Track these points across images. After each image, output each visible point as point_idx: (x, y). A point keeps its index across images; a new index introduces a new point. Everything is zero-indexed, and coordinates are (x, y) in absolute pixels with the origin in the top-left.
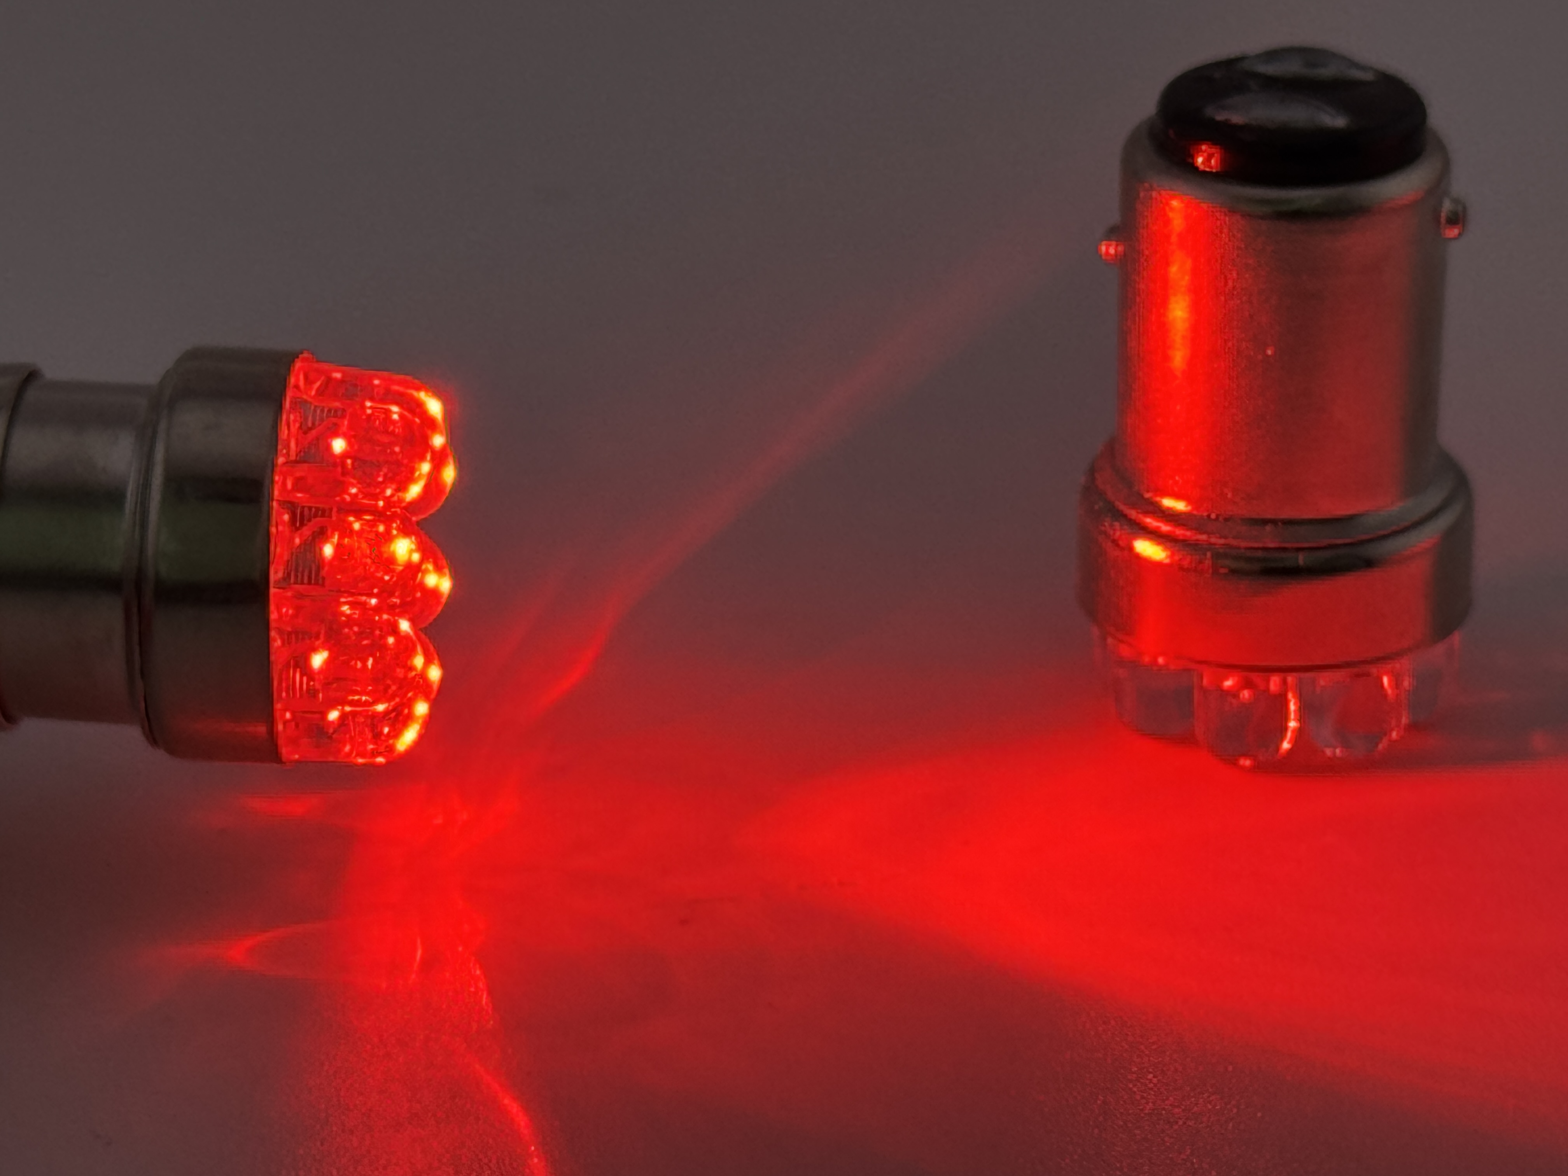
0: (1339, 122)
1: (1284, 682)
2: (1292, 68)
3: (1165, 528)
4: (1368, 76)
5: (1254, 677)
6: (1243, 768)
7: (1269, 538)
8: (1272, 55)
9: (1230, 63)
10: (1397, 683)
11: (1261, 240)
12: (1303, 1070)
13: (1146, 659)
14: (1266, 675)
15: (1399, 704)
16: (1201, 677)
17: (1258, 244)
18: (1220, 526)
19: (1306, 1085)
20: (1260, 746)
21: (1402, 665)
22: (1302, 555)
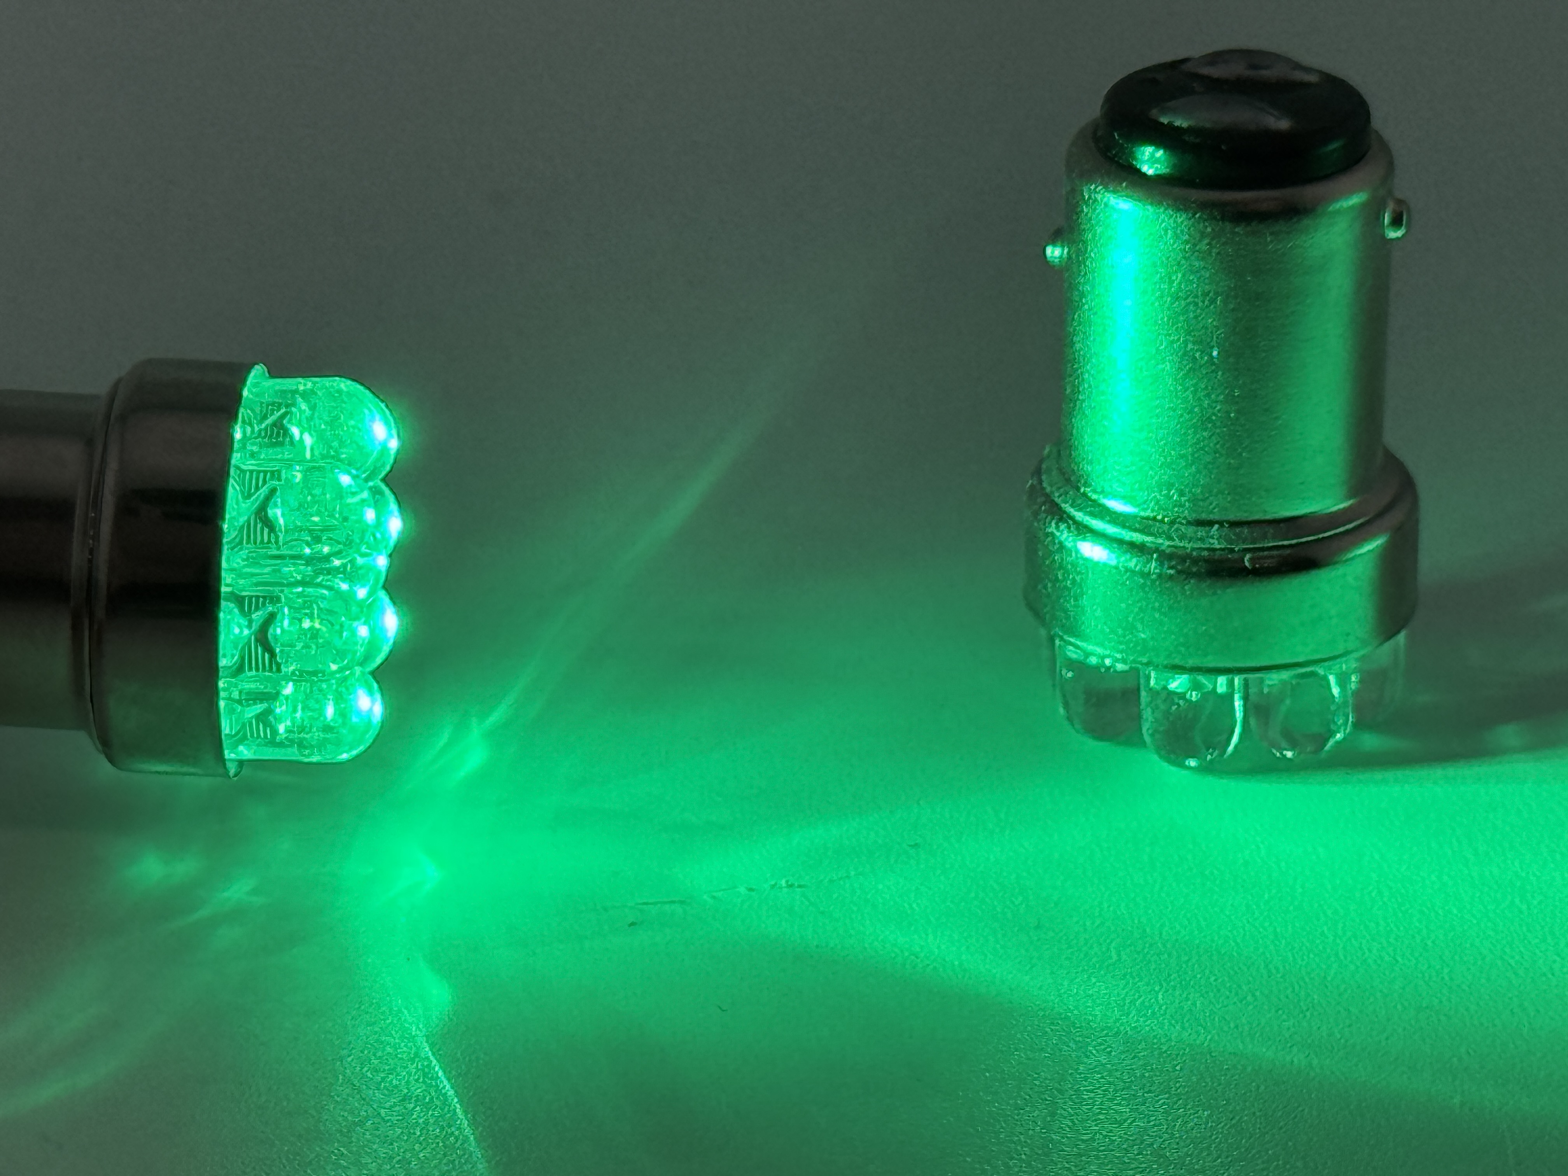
0: (1284, 124)
1: (1231, 684)
2: (1235, 69)
3: (1112, 530)
4: (1313, 78)
5: (1202, 679)
6: (1189, 768)
7: (1215, 540)
8: (1215, 58)
9: (1174, 65)
10: (1343, 681)
11: (1206, 241)
12: (1249, 1069)
13: (1093, 660)
14: (1213, 676)
15: (1345, 703)
16: (1148, 678)
17: (1203, 246)
18: (1166, 527)
19: (1254, 1084)
20: (1209, 746)
21: (1349, 664)
22: (1248, 557)
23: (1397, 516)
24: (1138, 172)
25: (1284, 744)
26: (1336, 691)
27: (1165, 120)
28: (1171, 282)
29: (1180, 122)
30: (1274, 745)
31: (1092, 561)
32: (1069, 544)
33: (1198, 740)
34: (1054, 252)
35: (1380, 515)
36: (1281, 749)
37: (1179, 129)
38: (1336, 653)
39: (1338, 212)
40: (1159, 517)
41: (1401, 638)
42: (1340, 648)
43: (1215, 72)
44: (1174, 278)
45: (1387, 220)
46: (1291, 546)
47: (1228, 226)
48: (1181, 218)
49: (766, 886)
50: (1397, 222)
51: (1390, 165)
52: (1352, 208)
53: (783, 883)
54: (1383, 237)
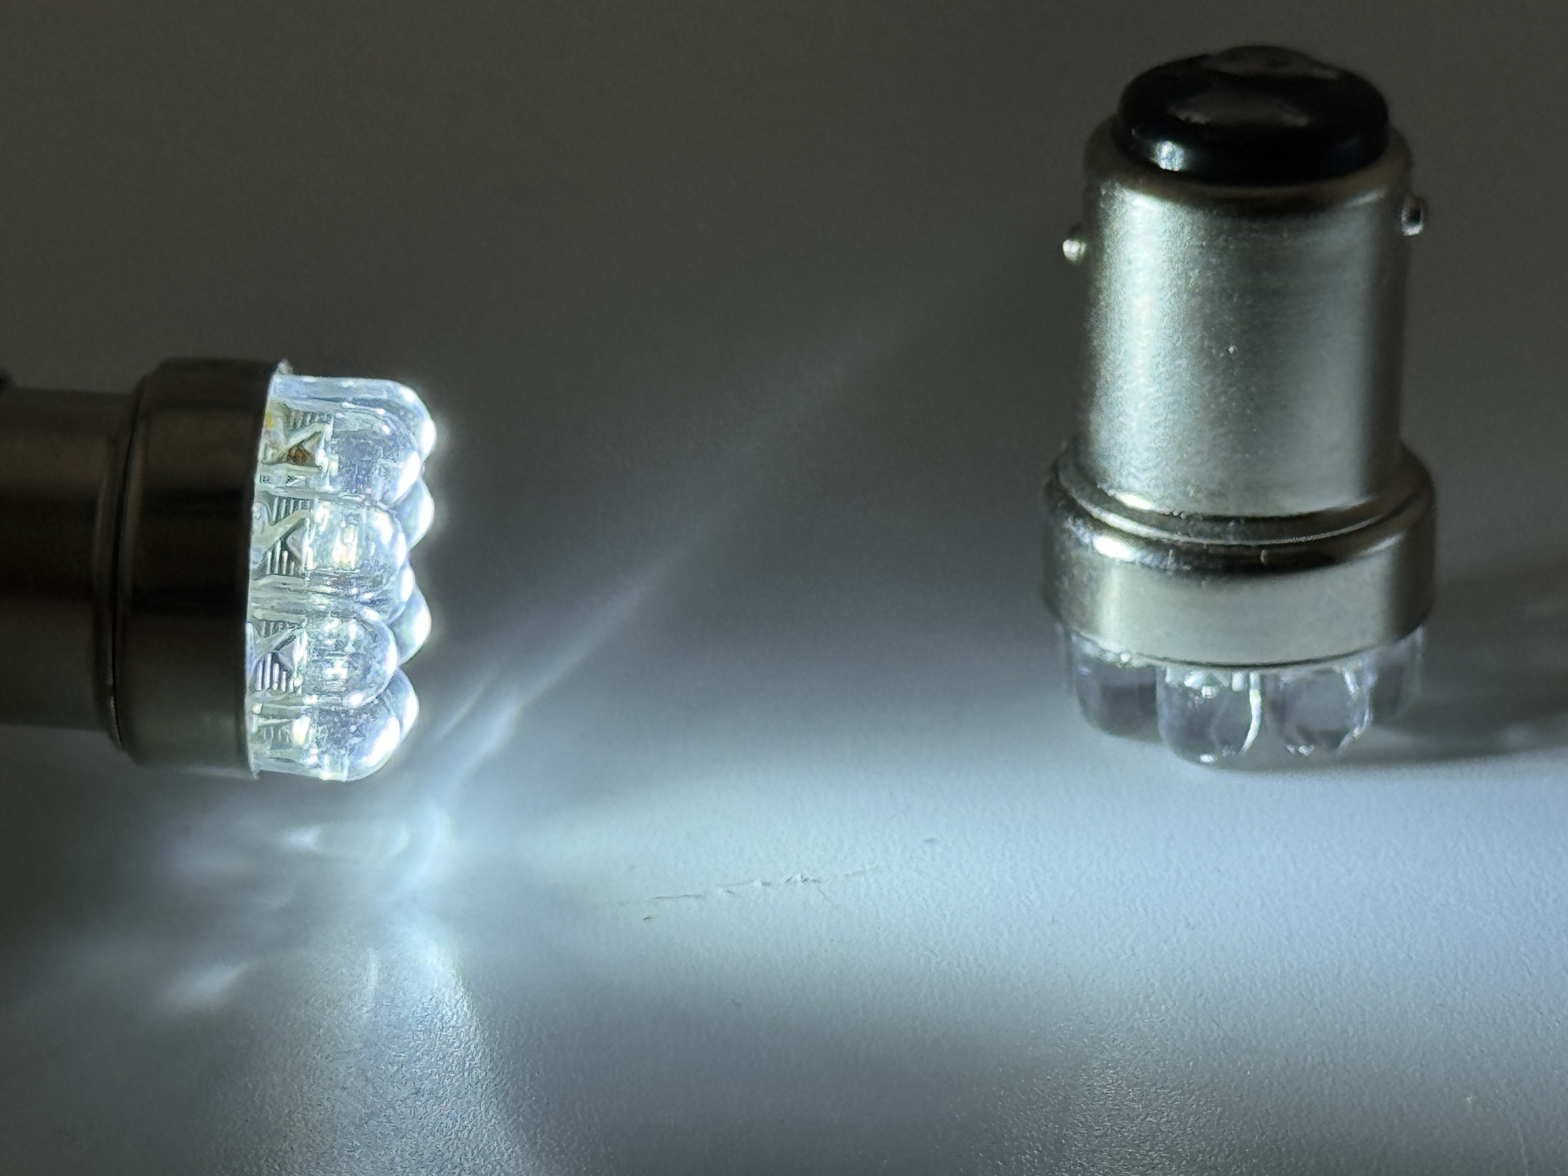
0: (1302, 121)
1: (1247, 680)
2: (1255, 66)
3: (1127, 526)
4: (1330, 75)
5: (1219, 675)
6: (1206, 764)
7: (1232, 537)
8: (1234, 54)
9: (1192, 62)
10: (1359, 677)
11: (1223, 236)
12: (1263, 1065)
13: (1110, 657)
14: (1229, 672)
15: (1361, 700)
16: (1164, 674)
17: (1221, 241)
18: (1182, 524)
19: (1267, 1081)
20: (1225, 742)
21: (1364, 662)
22: (1263, 553)
23: (1411, 514)
24: (1156, 167)
25: (1300, 740)
26: (1352, 688)
27: (1183, 116)
28: (1188, 278)
29: (1198, 118)
30: (1290, 741)
31: (1107, 557)
32: (1086, 540)
33: (1214, 736)
34: (1072, 249)
35: (1397, 511)
36: (1297, 745)
37: (1196, 126)
38: (1351, 649)
39: (1356, 208)
40: (1175, 514)
41: (1419, 635)
42: (1356, 644)
43: (1233, 68)
44: (1191, 274)
45: (1404, 219)
46: (1307, 543)
47: (1245, 224)
48: (1199, 216)
49: (782, 881)
50: (1414, 218)
51: (1408, 164)
52: (1369, 204)
53: (798, 877)
54: (1401, 233)
